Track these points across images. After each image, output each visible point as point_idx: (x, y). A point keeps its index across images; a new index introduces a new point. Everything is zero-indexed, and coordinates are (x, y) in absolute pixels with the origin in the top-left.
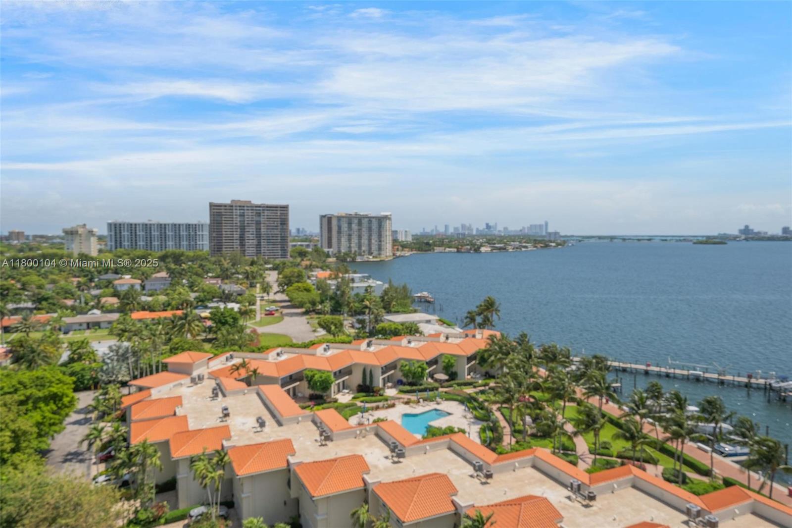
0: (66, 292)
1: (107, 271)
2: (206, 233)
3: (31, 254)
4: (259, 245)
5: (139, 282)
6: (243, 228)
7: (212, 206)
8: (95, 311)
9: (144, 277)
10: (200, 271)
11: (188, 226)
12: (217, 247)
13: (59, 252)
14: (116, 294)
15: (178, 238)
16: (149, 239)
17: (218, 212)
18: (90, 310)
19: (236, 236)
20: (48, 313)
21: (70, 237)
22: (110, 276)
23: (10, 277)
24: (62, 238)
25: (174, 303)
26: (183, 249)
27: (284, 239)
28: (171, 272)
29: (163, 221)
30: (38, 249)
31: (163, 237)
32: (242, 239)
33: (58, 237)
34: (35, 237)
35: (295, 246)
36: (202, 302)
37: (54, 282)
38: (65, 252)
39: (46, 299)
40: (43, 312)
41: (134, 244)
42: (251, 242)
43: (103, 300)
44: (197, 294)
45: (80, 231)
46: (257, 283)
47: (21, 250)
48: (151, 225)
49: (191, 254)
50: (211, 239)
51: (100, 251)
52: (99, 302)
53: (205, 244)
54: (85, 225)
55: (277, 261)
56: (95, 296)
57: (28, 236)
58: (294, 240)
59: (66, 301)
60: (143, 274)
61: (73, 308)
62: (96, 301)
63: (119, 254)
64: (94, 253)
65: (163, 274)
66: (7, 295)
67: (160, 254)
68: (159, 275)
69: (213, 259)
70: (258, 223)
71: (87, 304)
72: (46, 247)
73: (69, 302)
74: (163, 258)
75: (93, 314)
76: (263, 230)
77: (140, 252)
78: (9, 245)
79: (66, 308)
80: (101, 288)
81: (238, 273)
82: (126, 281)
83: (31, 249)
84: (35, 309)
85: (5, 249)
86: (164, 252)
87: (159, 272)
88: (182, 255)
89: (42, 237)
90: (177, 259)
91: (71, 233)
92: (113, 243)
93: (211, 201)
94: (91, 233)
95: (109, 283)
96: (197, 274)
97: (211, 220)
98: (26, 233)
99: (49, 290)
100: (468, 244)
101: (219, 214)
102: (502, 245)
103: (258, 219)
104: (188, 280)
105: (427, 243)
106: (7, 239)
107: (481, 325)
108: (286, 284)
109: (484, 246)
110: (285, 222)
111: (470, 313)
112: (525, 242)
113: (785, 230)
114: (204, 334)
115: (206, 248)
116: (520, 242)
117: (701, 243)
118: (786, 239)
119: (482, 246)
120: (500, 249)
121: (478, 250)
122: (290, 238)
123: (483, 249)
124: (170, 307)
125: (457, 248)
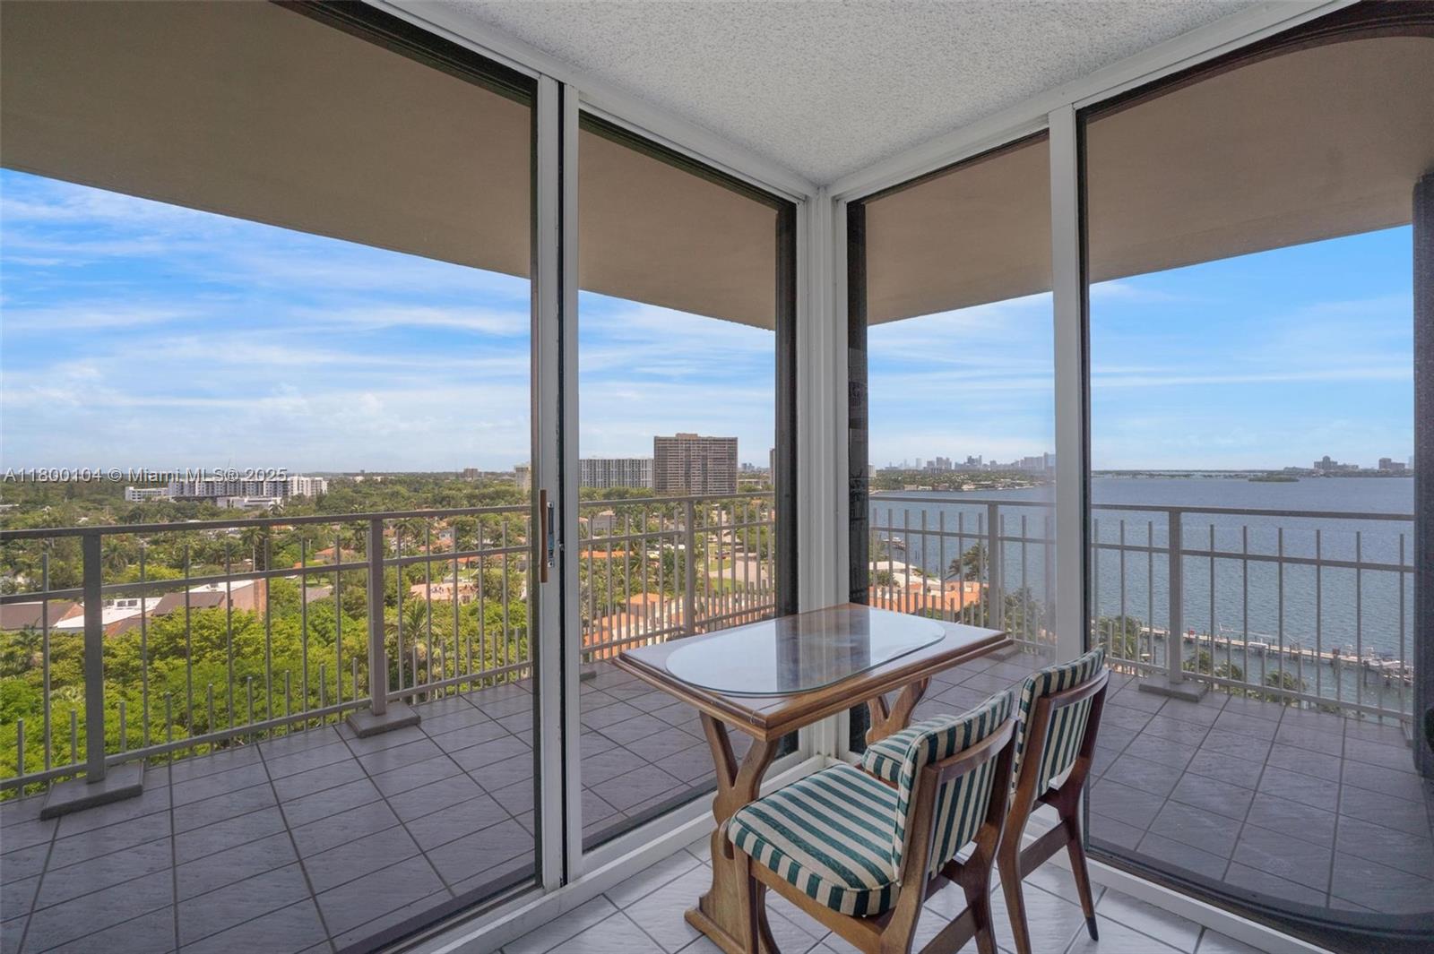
0: (520, 530)
2: (650, 469)
3: (486, 491)
4: (705, 482)
6: (688, 464)
7: (657, 440)
9: (592, 515)
11: (632, 462)
12: (661, 485)
13: (511, 489)
15: (621, 473)
16: (593, 475)
17: (661, 445)
19: (682, 472)
21: (520, 474)
24: (512, 475)
26: (627, 487)
27: (732, 475)
28: (618, 511)
29: (607, 457)
30: (491, 486)
31: (607, 474)
32: (687, 475)
33: (507, 473)
34: (487, 473)
35: (742, 483)
36: (651, 541)
38: (516, 489)
42: (696, 479)
47: (477, 488)
49: (635, 491)
50: (656, 475)
53: (649, 481)
55: (726, 500)
57: (481, 473)
58: (742, 477)
59: (520, 538)
60: (590, 512)
65: (610, 512)
66: (470, 530)
67: (604, 491)
68: (604, 513)
70: (705, 458)
72: (497, 484)
74: (607, 496)
76: (710, 466)
78: (465, 481)
83: (485, 486)
85: (463, 486)
86: (608, 489)
87: (605, 510)
88: (627, 493)
89: (493, 474)
90: (621, 495)
91: (522, 470)
93: (655, 435)
97: (655, 456)
98: (479, 471)
100: (946, 482)
101: (664, 449)
102: (989, 483)
103: (705, 454)
104: (634, 519)
105: (896, 480)
106: (463, 475)
107: (970, 577)
108: (738, 525)
109: (965, 484)
110: (733, 456)
111: (954, 561)
112: (1018, 479)
113: (1385, 462)
114: (654, 577)
115: (650, 485)
116: (1012, 479)
117: (1260, 480)
118: (1387, 475)
119: (963, 483)
120: (987, 487)
121: (958, 488)
122: (738, 475)
123: (965, 487)
124: (619, 548)
125: (933, 486)
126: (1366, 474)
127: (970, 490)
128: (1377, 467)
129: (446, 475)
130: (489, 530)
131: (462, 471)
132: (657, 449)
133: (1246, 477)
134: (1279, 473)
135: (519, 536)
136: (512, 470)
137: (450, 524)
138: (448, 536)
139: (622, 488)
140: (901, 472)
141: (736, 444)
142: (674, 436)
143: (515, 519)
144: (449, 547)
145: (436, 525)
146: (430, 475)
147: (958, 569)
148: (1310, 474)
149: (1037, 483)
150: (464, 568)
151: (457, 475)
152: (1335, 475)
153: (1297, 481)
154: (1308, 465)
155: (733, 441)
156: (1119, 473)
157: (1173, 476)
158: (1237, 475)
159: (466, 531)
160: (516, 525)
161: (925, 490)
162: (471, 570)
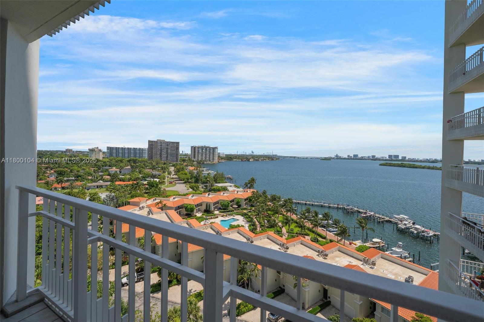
0: (89, 174)
1: (106, 166)
2: (147, 152)
4: (167, 157)
5: (119, 170)
6: (161, 150)
7: (149, 141)
8: (100, 181)
9: (121, 168)
10: (144, 166)
11: (140, 149)
12: (151, 157)
14: (109, 175)
15: (135, 153)
16: (123, 154)
17: (152, 144)
18: (98, 181)
19: (158, 153)
20: (81, 182)
22: (107, 168)
23: (65, 167)
25: (133, 178)
26: (137, 158)
27: (177, 155)
28: (132, 167)
29: (130, 147)
30: (78, 156)
31: (129, 153)
32: (161, 154)
34: (77, 151)
35: (181, 157)
36: (144, 178)
37: (84, 169)
39: (80, 176)
40: (79, 181)
41: (117, 155)
42: (164, 155)
43: (104, 177)
44: (142, 175)
45: (96, 149)
46: (166, 171)
47: (71, 157)
48: (124, 148)
49: (140, 159)
50: (148, 154)
51: (103, 158)
52: (102, 177)
53: (146, 156)
54: (98, 147)
55: (174, 163)
56: (101, 175)
57: (74, 151)
58: (181, 155)
59: (89, 177)
60: (121, 167)
61: (91, 180)
62: (101, 177)
63: (111, 159)
64: (101, 159)
65: (129, 167)
66: (64, 174)
67: (128, 159)
68: (127, 167)
69: (149, 162)
70: (167, 149)
71: (97, 178)
72: (80, 156)
73: (90, 178)
74: (129, 161)
75: (100, 182)
76: (169, 151)
77: (120, 158)
78: (66, 154)
79: (89, 180)
80: (103, 172)
81: (159, 167)
82: (114, 170)
83: (75, 156)
84: (76, 180)
85: (64, 156)
86: (129, 159)
87: (127, 166)
88: (137, 160)
89: (79, 152)
90: (135, 162)
91: (92, 151)
92: (109, 155)
94: (100, 150)
95: (107, 170)
96: (142, 167)
97: (149, 147)
98: (73, 150)
99: (81, 173)
100: (245, 158)
101: (152, 145)
102: (257, 159)
103: (167, 147)
104: (139, 170)
105: (231, 158)
106: (65, 152)
107: (250, 188)
108: (177, 171)
109: (251, 159)
110: (177, 148)
111: (245, 183)
112: (265, 158)
113: (348, 156)
114: (145, 191)
115: (146, 158)
116: (263, 158)
117: (323, 159)
118: (349, 159)
119: (250, 159)
120: (257, 160)
121: (249, 160)
122: (179, 154)
123: (250, 160)
124: (131, 180)
125: (241, 160)
126: (345, 159)
127: (252, 161)
128: (347, 157)
129: (57, 152)
130: (74, 174)
131: (65, 150)
132: (149, 145)
133: (320, 159)
134: (327, 158)
135: (88, 176)
136: (88, 151)
137: (55, 172)
138: (53, 176)
139: (135, 158)
140: (232, 155)
141: (179, 144)
142: (156, 140)
143: (87, 170)
144: (53, 181)
145: (48, 172)
146: (48, 151)
147: (247, 186)
148: (333, 158)
149: (270, 159)
150: (60, 190)
151: (62, 152)
152: (339, 159)
153: (331, 160)
154: (333, 156)
155: (178, 143)
156: (291, 157)
157: (303, 158)
158: (318, 158)
159: (62, 174)
160: (87, 172)
161: (239, 161)
162: (64, 190)
